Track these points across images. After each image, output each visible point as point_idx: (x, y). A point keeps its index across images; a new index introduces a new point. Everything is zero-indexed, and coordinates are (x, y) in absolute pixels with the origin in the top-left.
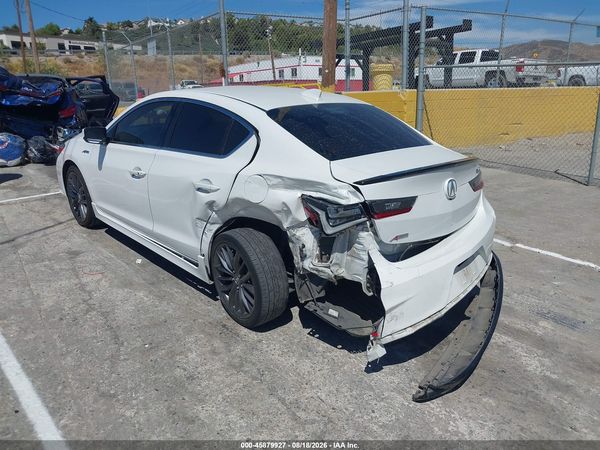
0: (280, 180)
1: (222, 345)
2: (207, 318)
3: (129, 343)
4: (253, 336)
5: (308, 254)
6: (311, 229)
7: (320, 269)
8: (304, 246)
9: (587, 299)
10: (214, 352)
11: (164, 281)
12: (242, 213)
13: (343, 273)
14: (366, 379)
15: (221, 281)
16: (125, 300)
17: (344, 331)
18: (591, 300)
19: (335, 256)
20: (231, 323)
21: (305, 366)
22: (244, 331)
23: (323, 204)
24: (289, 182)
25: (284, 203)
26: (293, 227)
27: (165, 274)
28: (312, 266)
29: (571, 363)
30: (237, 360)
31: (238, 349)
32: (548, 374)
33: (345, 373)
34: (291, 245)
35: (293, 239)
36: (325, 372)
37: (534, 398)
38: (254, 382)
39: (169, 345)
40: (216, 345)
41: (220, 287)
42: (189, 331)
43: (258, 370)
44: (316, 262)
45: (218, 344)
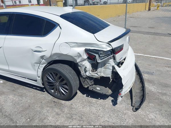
0: (76, 44)
1: (59, 110)
2: (45, 100)
3: (19, 121)
4: (68, 103)
5: (88, 70)
6: (88, 61)
7: (93, 75)
8: (86, 67)
9: (149, 65)
10: (58, 114)
11: (18, 89)
12: (57, 59)
13: (102, 75)
14: (115, 108)
15: (49, 85)
16: (5, 101)
17: (105, 94)
18: (150, 65)
19: (99, 70)
20: (56, 100)
21: (94, 110)
22: (63, 102)
23: (97, 52)
24: (80, 44)
25: (78, 53)
26: (81, 61)
27: (17, 86)
28: (89, 74)
29: (160, 86)
30: (69, 115)
31: (66, 110)
32: (158, 91)
33: (107, 108)
34: (79, 68)
35: (81, 66)
36: (101, 110)
37: (160, 99)
38: (81, 122)
39: (38, 116)
40: (57, 111)
41: (48, 87)
42: (42, 108)
43: (79, 116)
44: (91, 72)
45: (57, 110)
